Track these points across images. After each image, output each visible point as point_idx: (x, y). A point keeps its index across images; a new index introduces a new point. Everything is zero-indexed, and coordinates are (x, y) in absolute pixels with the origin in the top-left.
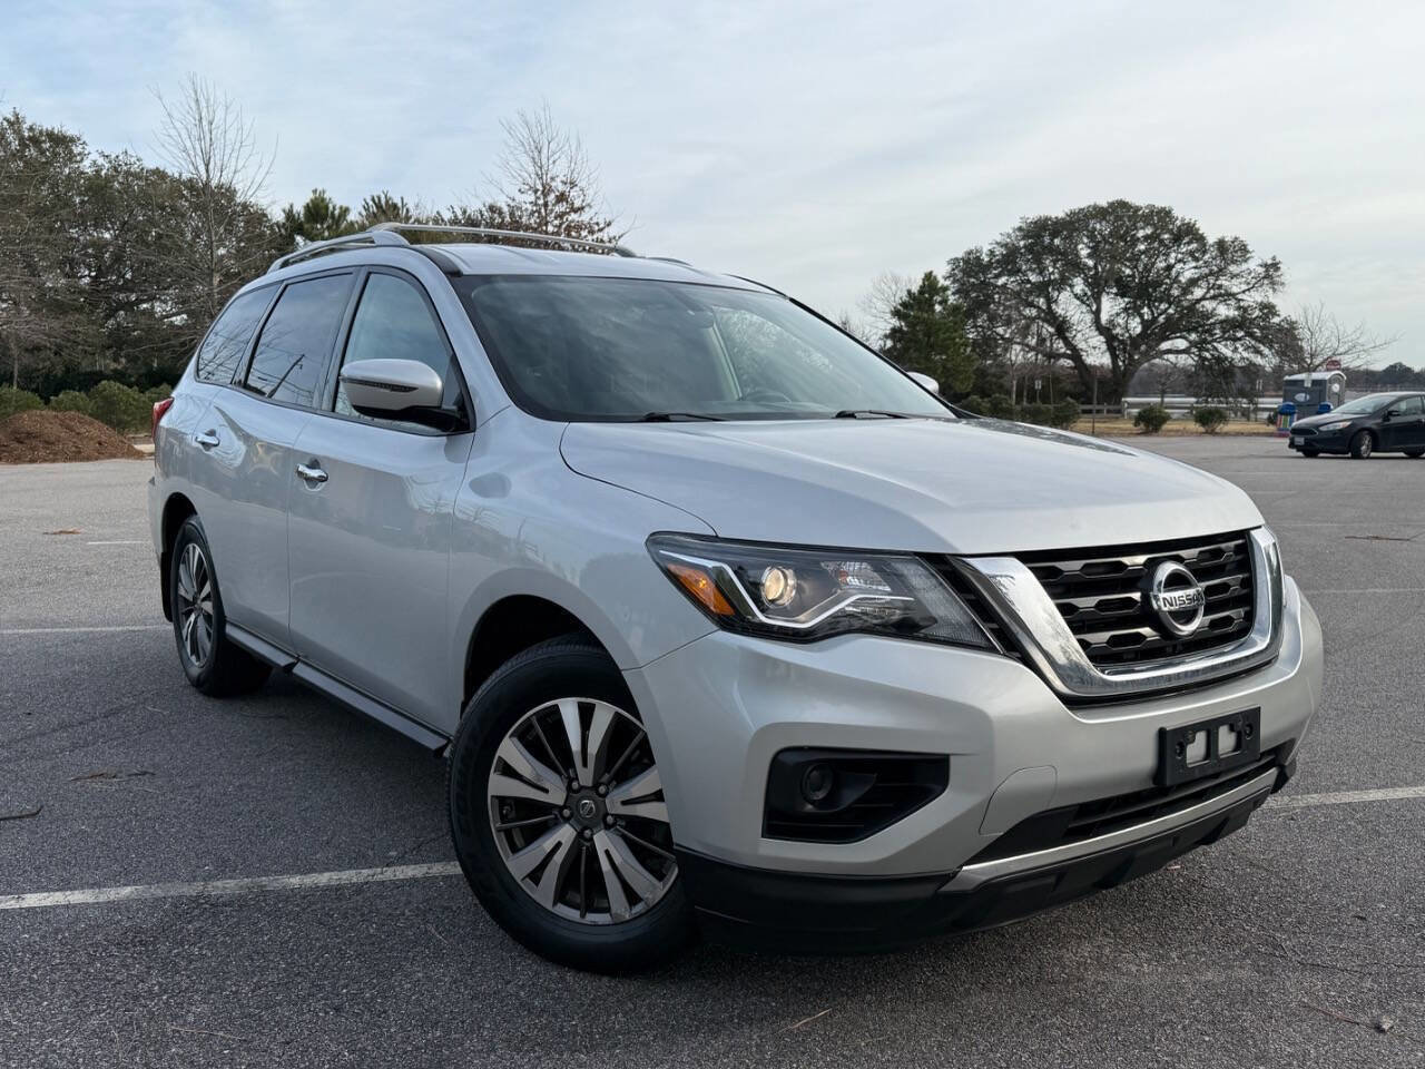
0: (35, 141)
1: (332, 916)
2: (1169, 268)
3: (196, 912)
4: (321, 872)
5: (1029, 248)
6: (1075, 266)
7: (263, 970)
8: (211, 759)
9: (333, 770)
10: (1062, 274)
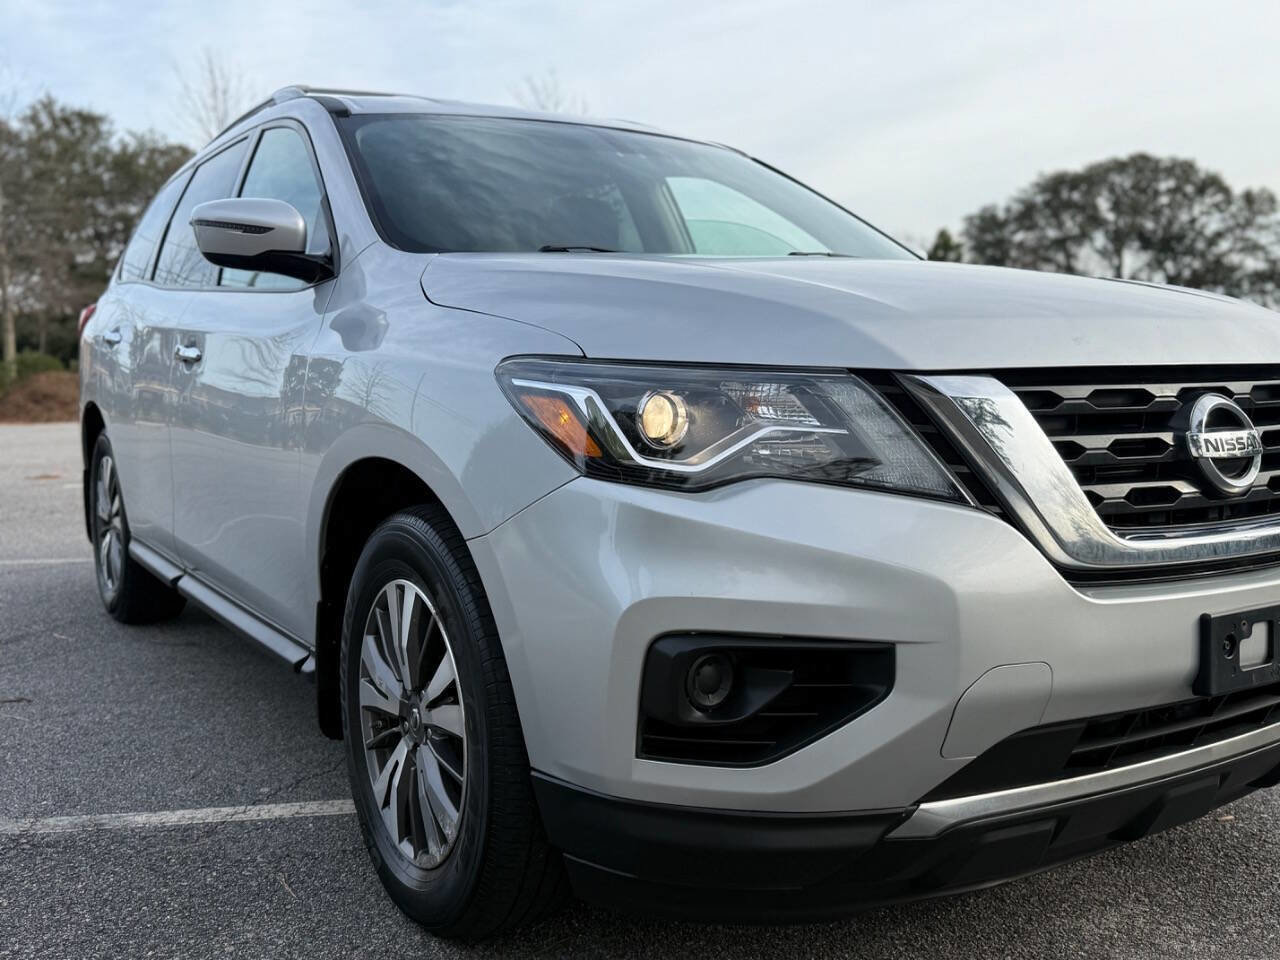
0: (67, 121)
1: (168, 861)
2: (1193, 221)
3: (12, 853)
4: (174, 810)
5: (1047, 204)
6: (1095, 220)
7: (60, 924)
8: (99, 686)
9: (229, 698)
10: (1082, 227)
